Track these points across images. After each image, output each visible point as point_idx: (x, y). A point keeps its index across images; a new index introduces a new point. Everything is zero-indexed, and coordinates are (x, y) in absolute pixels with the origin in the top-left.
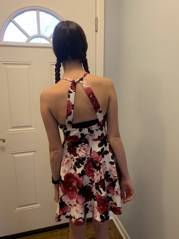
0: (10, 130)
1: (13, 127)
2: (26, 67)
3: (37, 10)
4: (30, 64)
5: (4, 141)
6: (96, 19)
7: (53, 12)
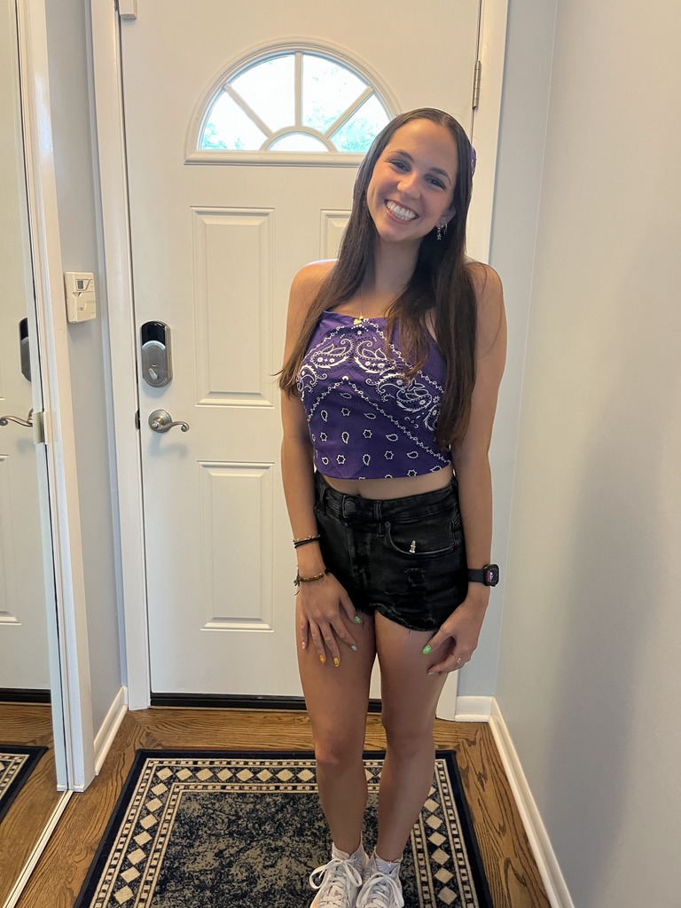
0: (203, 401)
1: (211, 392)
2: (256, 222)
3: (298, 54)
4: (266, 214)
5: (184, 429)
6: (478, 69)
7: (343, 55)
